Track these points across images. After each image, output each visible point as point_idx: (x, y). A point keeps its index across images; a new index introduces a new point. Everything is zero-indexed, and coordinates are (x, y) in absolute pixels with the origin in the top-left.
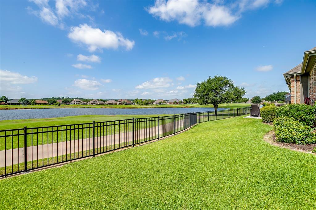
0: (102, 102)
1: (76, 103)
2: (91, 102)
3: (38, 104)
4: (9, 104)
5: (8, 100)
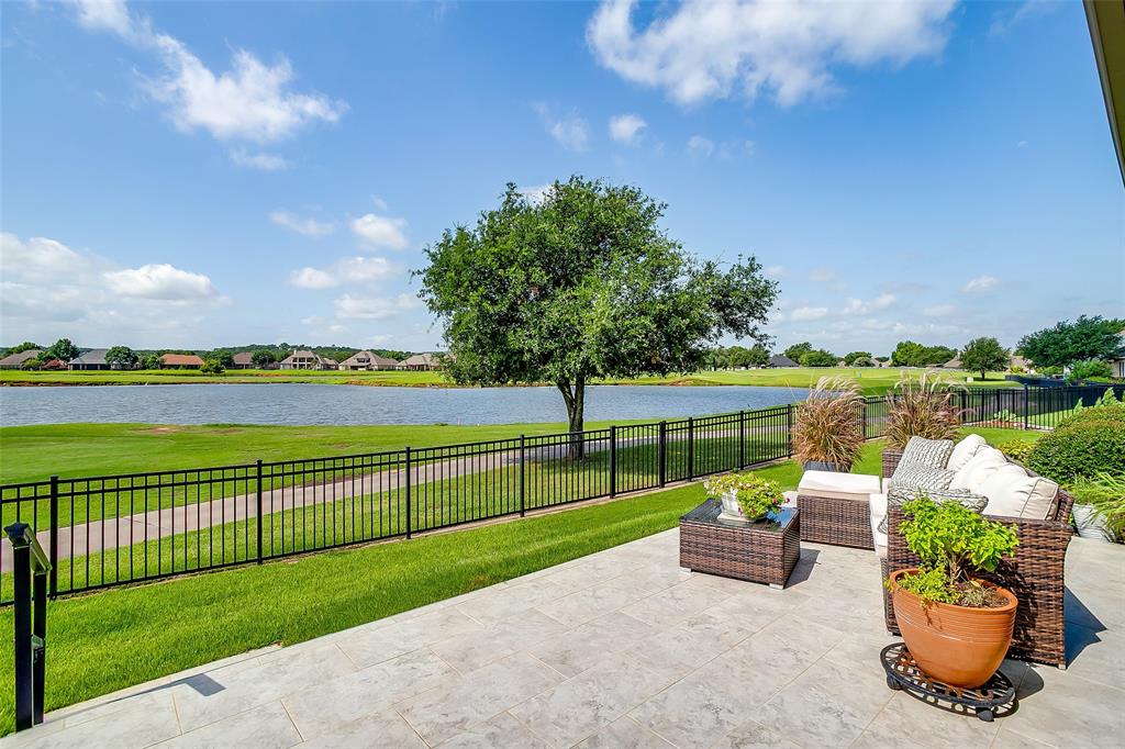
0: (392, 362)
1: (300, 363)
2: (352, 361)
3: (170, 367)
4: (76, 367)
5: (75, 353)
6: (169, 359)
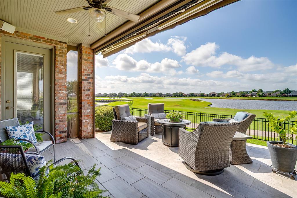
4: (290, 96)
5: (290, 92)
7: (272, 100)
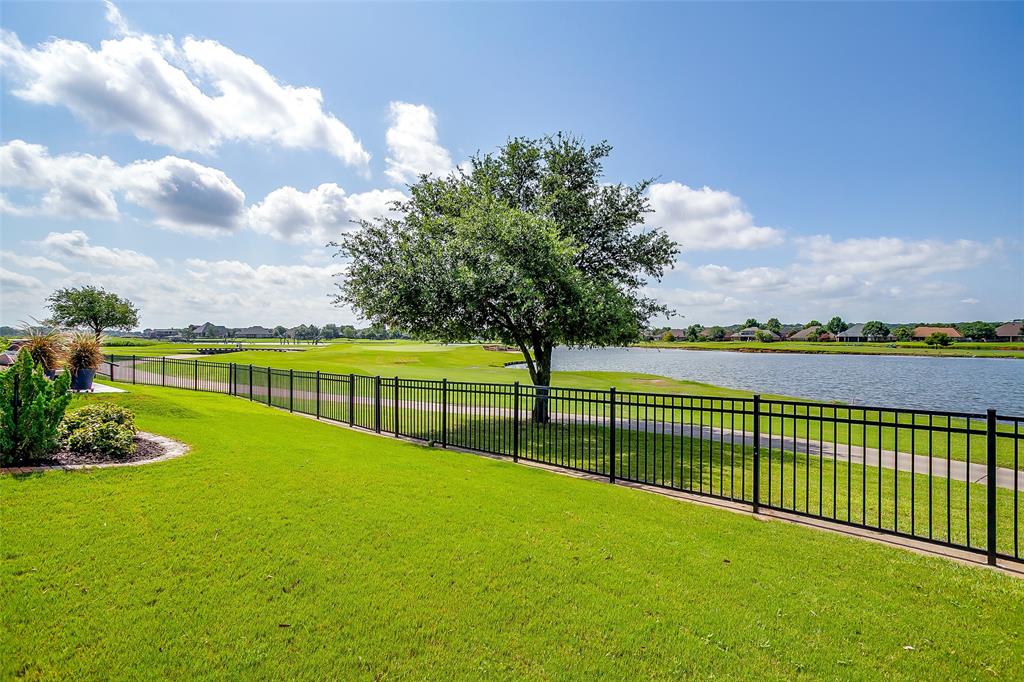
4: (841, 339)
6: (919, 332)
7: (757, 349)
